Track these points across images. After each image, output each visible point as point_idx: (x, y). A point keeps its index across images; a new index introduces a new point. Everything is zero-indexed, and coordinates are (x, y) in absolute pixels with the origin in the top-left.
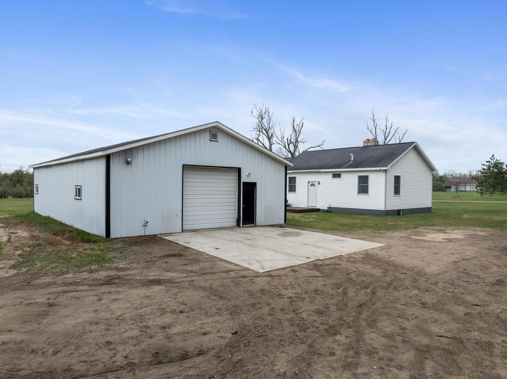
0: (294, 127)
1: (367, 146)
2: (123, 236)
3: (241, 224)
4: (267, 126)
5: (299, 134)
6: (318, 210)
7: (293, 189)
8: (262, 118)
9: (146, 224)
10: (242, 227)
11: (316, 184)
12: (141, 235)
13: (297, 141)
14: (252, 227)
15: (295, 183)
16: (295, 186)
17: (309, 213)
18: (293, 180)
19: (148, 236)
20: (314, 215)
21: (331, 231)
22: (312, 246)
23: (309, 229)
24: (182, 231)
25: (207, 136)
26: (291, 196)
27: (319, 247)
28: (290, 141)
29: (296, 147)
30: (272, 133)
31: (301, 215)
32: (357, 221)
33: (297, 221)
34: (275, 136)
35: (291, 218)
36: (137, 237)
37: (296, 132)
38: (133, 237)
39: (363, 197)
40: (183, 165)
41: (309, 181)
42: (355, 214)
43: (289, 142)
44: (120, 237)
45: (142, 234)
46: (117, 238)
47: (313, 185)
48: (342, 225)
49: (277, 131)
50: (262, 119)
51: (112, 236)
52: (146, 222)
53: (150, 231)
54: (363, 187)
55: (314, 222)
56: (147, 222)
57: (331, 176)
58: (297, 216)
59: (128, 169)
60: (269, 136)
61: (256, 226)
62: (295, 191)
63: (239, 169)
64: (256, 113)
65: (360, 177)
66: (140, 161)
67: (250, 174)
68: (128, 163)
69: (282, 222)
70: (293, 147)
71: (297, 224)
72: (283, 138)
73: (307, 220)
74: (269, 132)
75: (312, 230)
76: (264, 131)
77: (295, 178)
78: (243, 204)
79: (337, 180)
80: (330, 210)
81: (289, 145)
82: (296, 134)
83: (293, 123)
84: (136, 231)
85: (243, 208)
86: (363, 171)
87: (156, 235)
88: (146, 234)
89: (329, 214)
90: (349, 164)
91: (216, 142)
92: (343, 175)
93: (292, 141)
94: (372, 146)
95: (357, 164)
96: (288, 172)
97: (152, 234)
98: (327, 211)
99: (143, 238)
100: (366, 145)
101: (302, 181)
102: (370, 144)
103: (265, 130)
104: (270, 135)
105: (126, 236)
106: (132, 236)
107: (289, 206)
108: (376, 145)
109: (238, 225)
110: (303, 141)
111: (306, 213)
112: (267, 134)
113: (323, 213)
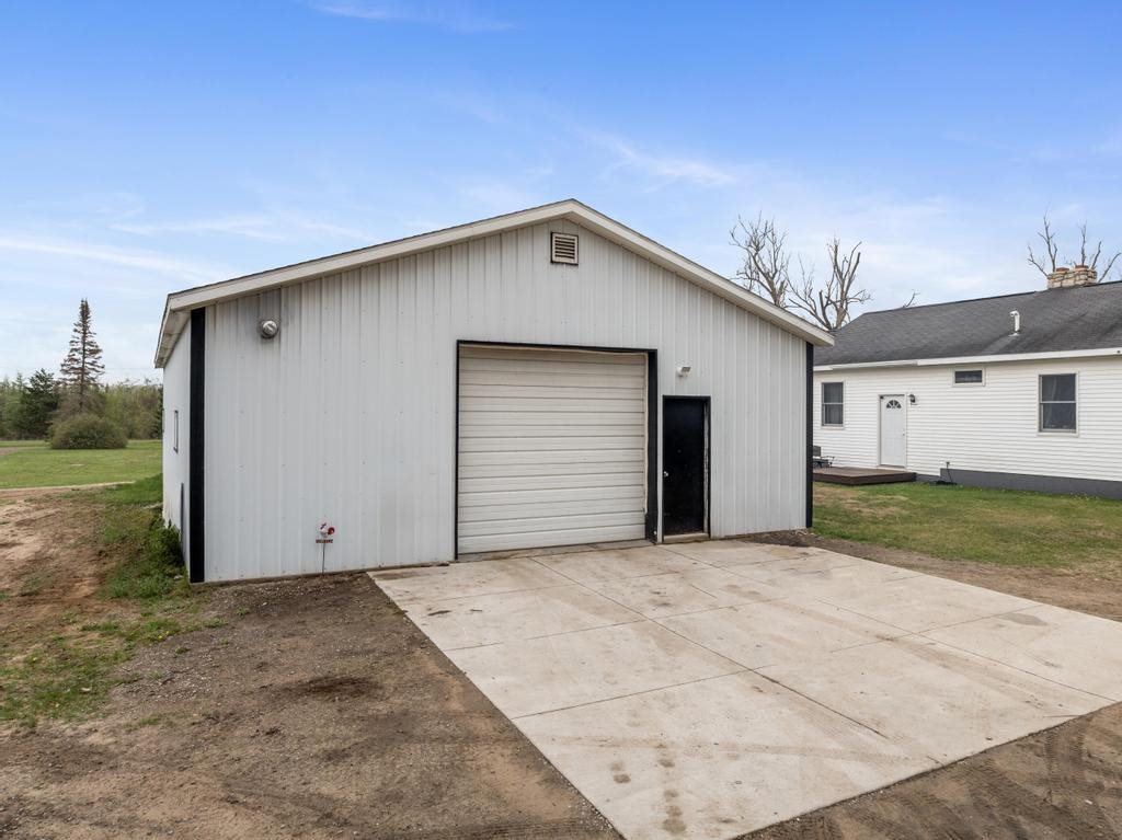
0: (836, 265)
1: (1061, 289)
2: (249, 575)
3: (659, 532)
4: (769, 266)
5: (850, 282)
6: (911, 478)
7: (834, 416)
8: (757, 246)
9: (327, 536)
10: (664, 542)
11: (903, 401)
12: (312, 571)
13: (844, 298)
14: (697, 541)
15: (841, 399)
16: (840, 408)
17: (883, 487)
18: (834, 392)
19: (333, 574)
20: (900, 494)
21: (972, 565)
22: (915, 649)
23: (892, 553)
24: (456, 555)
25: (541, 248)
26: (825, 437)
27: (944, 659)
28: (828, 298)
29: (842, 313)
30: (782, 283)
31: (859, 492)
32: (1050, 518)
33: (851, 518)
34: (789, 288)
35: (829, 503)
36: (297, 577)
37: (843, 276)
38: (281, 579)
39: (1058, 439)
40: (459, 342)
41: (883, 392)
42: (1033, 492)
43: (825, 301)
44: (236, 578)
45: (314, 567)
46: (227, 584)
47: (894, 404)
48: (1003, 535)
49: (794, 275)
50: (758, 250)
51: (211, 576)
52: (325, 530)
53: (339, 560)
54: (1058, 407)
55: (905, 520)
56: (331, 530)
57: (950, 376)
58: (849, 497)
59: (266, 356)
60: (774, 289)
61: (709, 538)
62: (840, 421)
63: (652, 355)
64: (743, 237)
65: (1046, 380)
66: (309, 328)
67: (686, 369)
68: (267, 336)
69: (797, 522)
70: (835, 313)
71: (847, 531)
72: (808, 293)
73: (881, 513)
74: (775, 281)
75: (903, 557)
76: (762, 279)
77: (840, 385)
78: (664, 469)
79: (968, 389)
80: (949, 480)
81: (823, 309)
82: (843, 281)
83: (833, 254)
84: (292, 557)
85: (665, 479)
86: (1057, 362)
87: (363, 572)
88: (330, 568)
89: (946, 492)
90: (1007, 341)
91: (570, 270)
92: (988, 375)
93: (833, 298)
94: (1076, 286)
95: (1034, 341)
96: (815, 368)
97: (351, 567)
98: (940, 482)
99: (316, 581)
100: (1057, 285)
101: (862, 393)
102: (1070, 283)
103: (766, 275)
104: (778, 286)
105: (259, 576)
106: (279, 574)
107: (822, 463)
108: (1091, 285)
109: (650, 535)
110: (860, 296)
111: (877, 487)
112: (771, 284)
113: (929, 489)
